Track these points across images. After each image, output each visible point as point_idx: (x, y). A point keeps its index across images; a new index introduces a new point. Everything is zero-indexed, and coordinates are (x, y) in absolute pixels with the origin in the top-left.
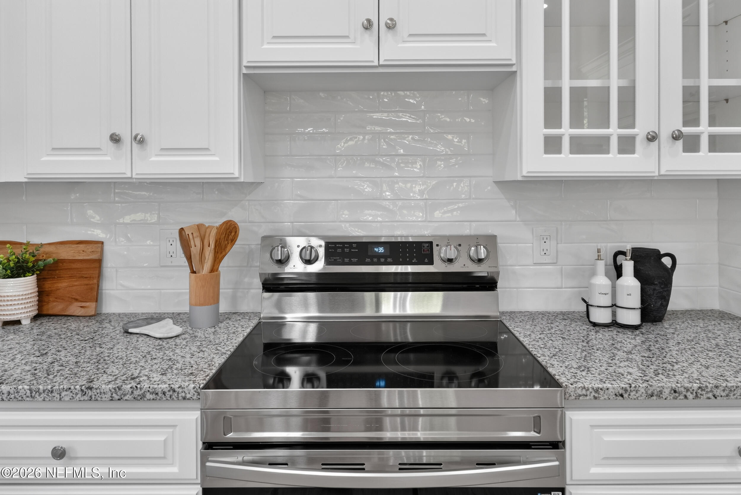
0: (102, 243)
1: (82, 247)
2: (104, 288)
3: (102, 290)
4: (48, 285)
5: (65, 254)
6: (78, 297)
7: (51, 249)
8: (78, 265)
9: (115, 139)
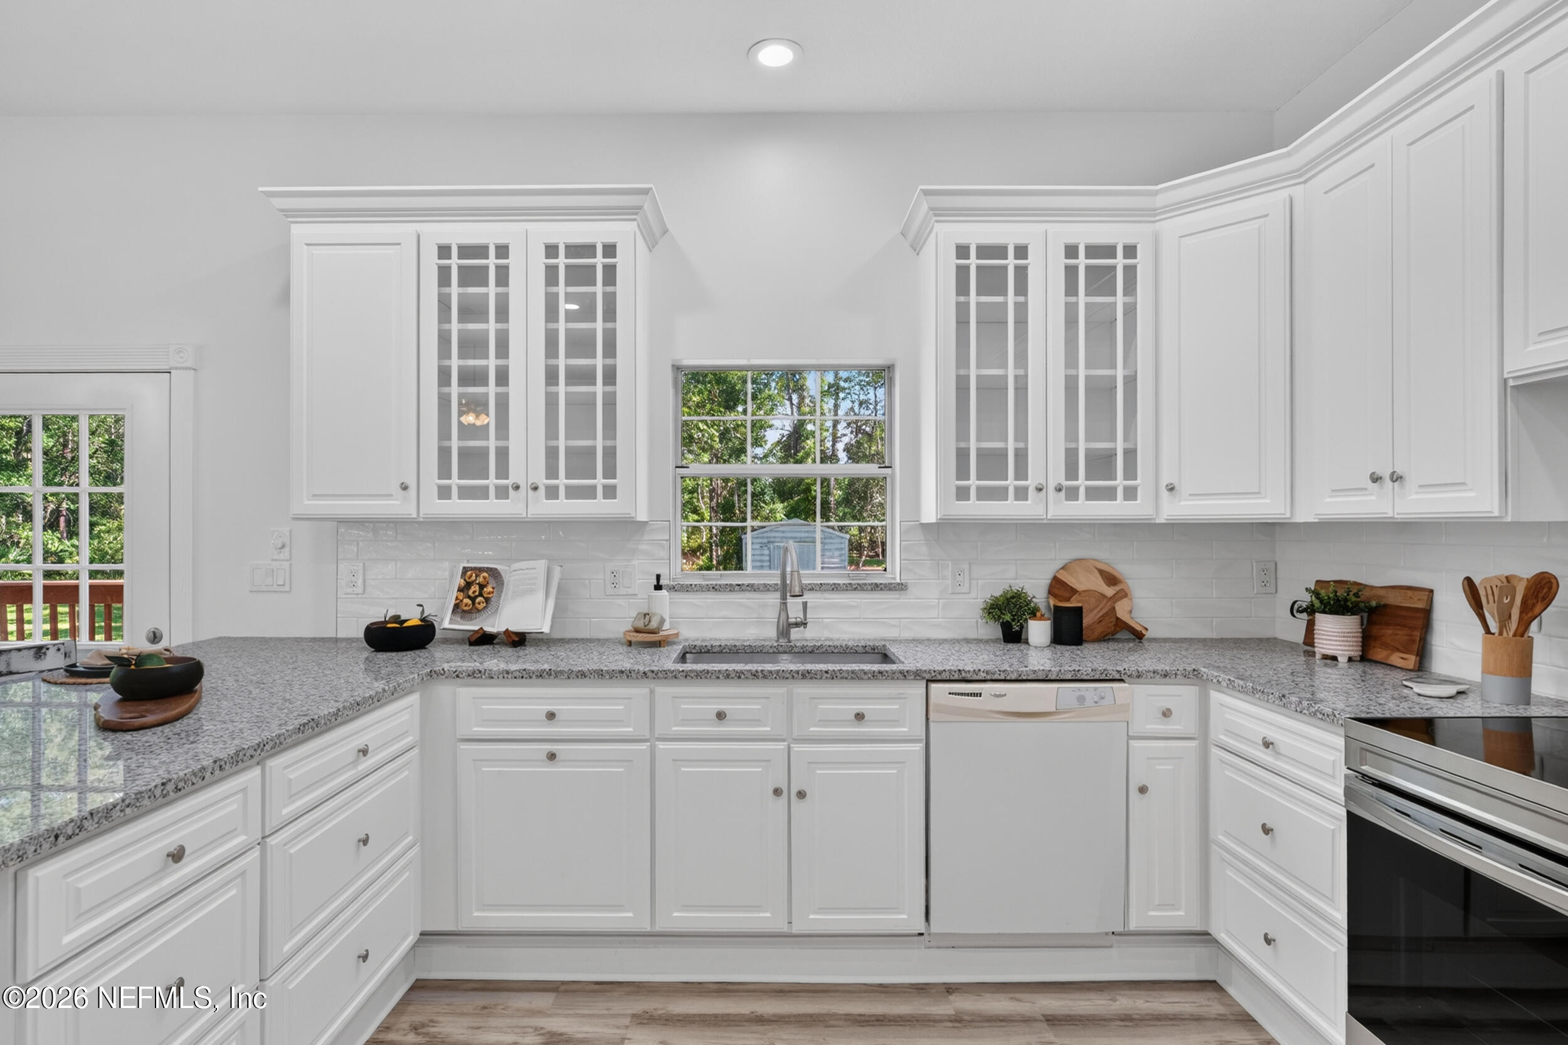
0: (1432, 591)
1: (1409, 593)
2: (1433, 643)
3: (1432, 645)
4: (1375, 630)
5: (1393, 599)
6: (1400, 648)
7: (1382, 593)
8: (1404, 613)
9: (1375, 479)
